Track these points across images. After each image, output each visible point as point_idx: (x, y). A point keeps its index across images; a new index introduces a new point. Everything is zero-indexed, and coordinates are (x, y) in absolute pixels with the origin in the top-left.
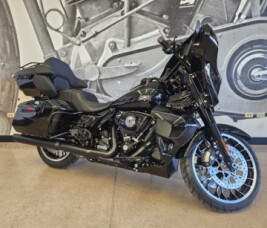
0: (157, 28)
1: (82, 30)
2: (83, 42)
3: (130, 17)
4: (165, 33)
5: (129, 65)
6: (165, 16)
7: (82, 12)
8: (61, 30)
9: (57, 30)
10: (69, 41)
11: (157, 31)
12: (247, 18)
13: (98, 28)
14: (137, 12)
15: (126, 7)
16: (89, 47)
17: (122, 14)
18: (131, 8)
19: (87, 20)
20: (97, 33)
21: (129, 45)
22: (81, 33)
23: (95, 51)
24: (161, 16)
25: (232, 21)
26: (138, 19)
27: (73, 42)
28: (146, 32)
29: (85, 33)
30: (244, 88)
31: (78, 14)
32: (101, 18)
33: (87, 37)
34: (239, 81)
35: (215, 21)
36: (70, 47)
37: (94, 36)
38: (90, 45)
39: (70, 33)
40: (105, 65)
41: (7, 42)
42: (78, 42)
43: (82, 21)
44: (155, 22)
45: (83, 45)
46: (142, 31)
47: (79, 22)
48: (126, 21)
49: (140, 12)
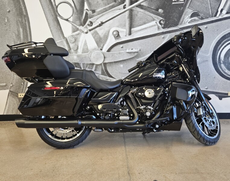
0: (154, 20)
1: (89, 20)
2: (90, 30)
3: (131, 10)
4: (161, 24)
5: (130, 51)
6: (160, 10)
8: (71, 20)
9: (67, 20)
10: (78, 29)
11: (153, 23)
12: (227, 13)
13: (103, 19)
14: (137, 6)
15: (127, 2)
16: (95, 35)
17: (124, 8)
18: (131, 3)
19: (94, 11)
20: (102, 23)
21: (130, 34)
22: (88, 22)
23: (100, 38)
24: (157, 10)
25: (215, 16)
26: (138, 12)
27: (81, 30)
28: (145, 23)
29: (91, 23)
30: (227, 71)
31: (86, 7)
32: (106, 10)
33: (94, 26)
34: (222, 65)
35: (202, 15)
36: (78, 34)
37: (100, 25)
38: (96, 33)
39: (78, 22)
40: (109, 50)
41: (21, 30)
42: (86, 31)
43: (90, 12)
44: (152, 15)
45: (90, 33)
46: (141, 22)
47: (87, 14)
48: (127, 13)
49: (140, 6)
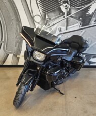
1: (48, 23)
2: (48, 28)
3: (67, 19)
4: (81, 25)
6: (81, 19)
7: (48, 16)
8: (40, 23)
9: (38, 23)
11: (77, 24)
13: (54, 23)
15: (65, 15)
17: (64, 17)
18: (67, 15)
19: (50, 19)
20: (54, 25)
21: (66, 29)
26: (70, 19)
28: (73, 24)
29: (49, 25)
31: (47, 17)
32: (56, 19)
38: (51, 29)
42: (46, 28)
43: (48, 20)
48: (65, 20)
49: (71, 17)
